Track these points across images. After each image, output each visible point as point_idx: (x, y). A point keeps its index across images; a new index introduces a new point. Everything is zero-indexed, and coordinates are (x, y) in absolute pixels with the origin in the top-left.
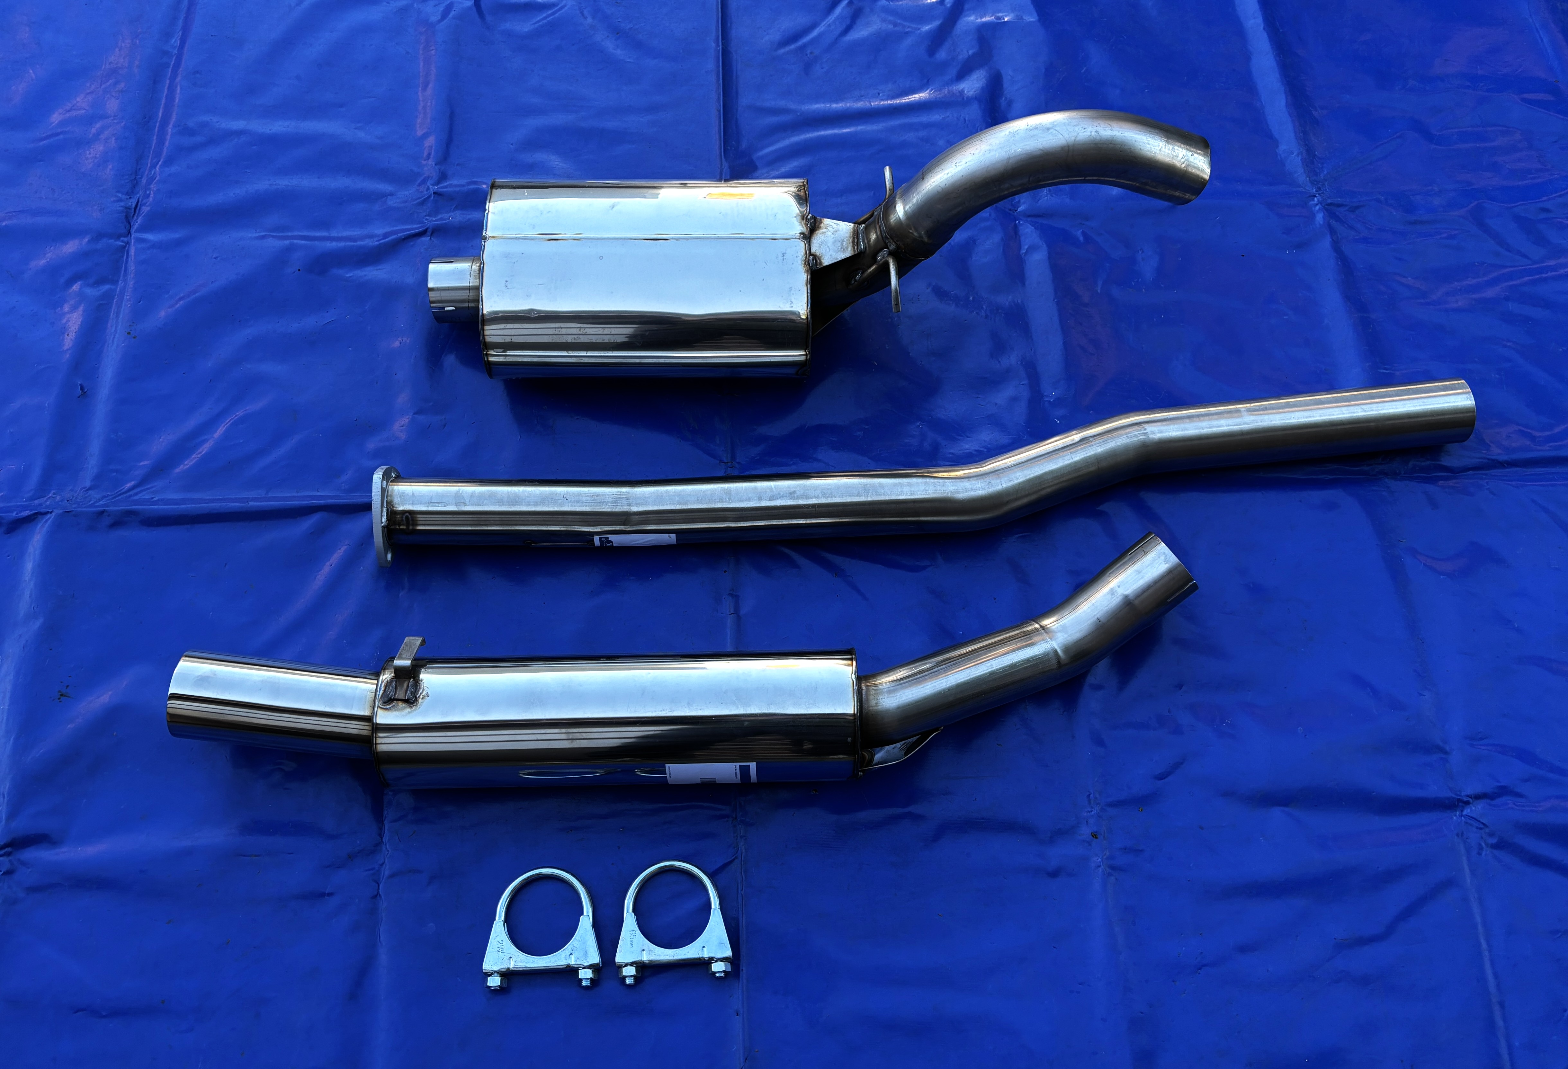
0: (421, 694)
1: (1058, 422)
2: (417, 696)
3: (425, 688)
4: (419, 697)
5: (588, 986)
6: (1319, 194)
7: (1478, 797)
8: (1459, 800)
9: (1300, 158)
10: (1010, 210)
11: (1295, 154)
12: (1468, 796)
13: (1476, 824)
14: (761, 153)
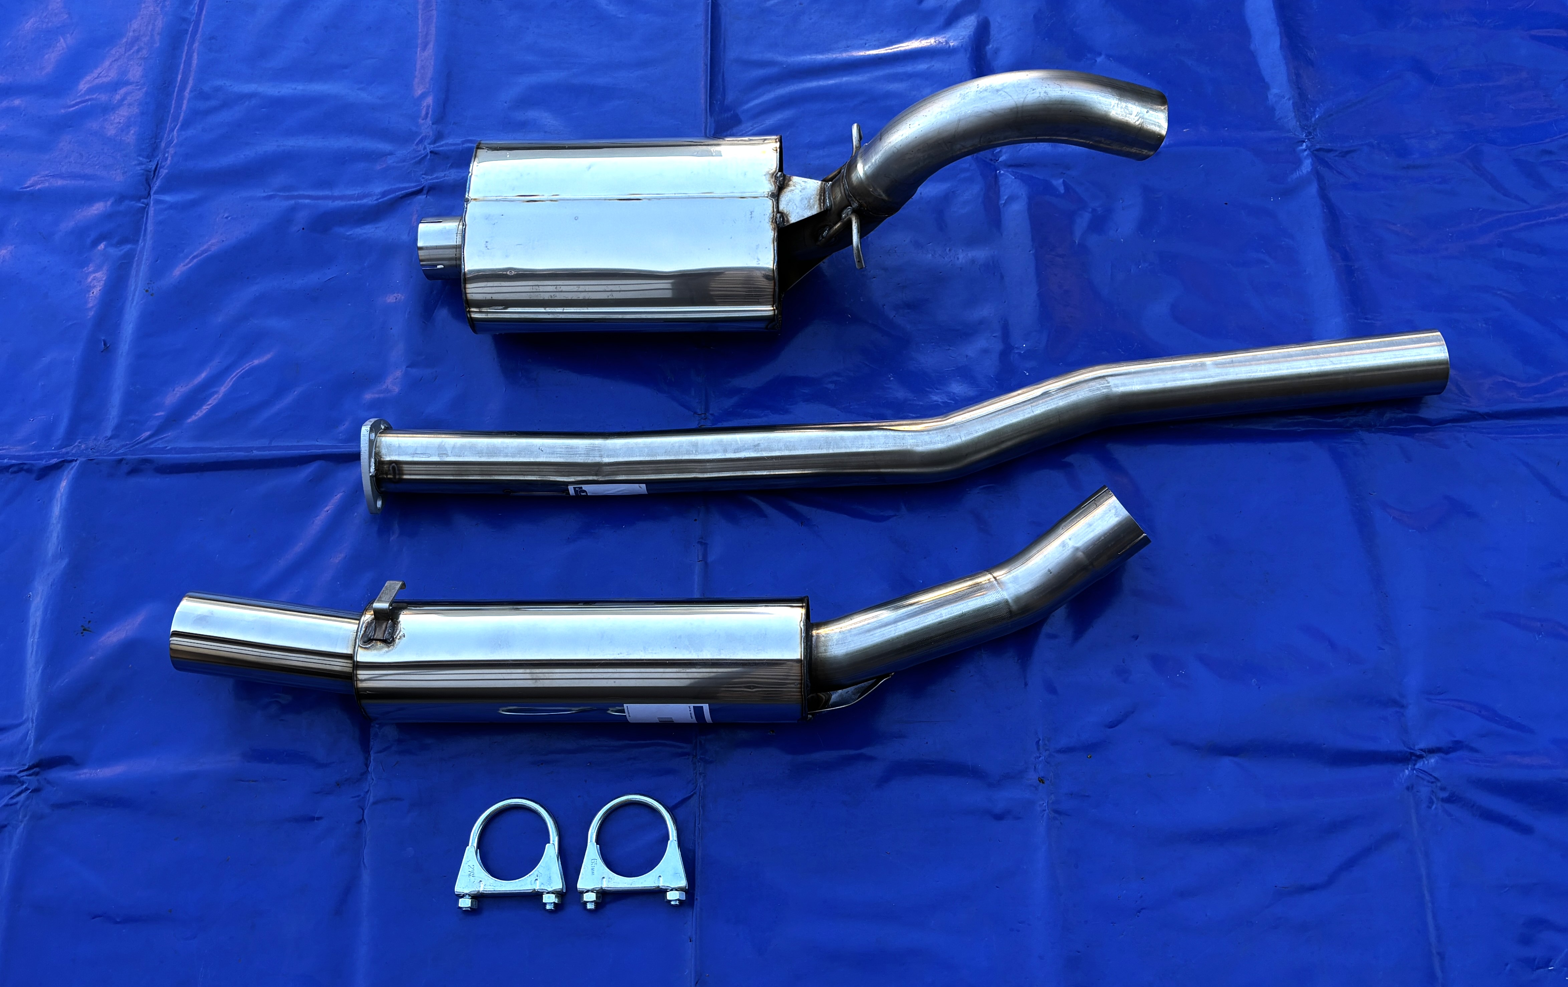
0: (398, 634)
1: (1027, 374)
2: (395, 637)
3: (402, 629)
4: (396, 638)
5: (551, 909)
6: (1308, 139)
7: (1431, 751)
8: (1412, 754)
9: (1291, 102)
10: (991, 160)
11: (1286, 98)
12: (1421, 750)
13: (1428, 778)
14: (746, 107)
